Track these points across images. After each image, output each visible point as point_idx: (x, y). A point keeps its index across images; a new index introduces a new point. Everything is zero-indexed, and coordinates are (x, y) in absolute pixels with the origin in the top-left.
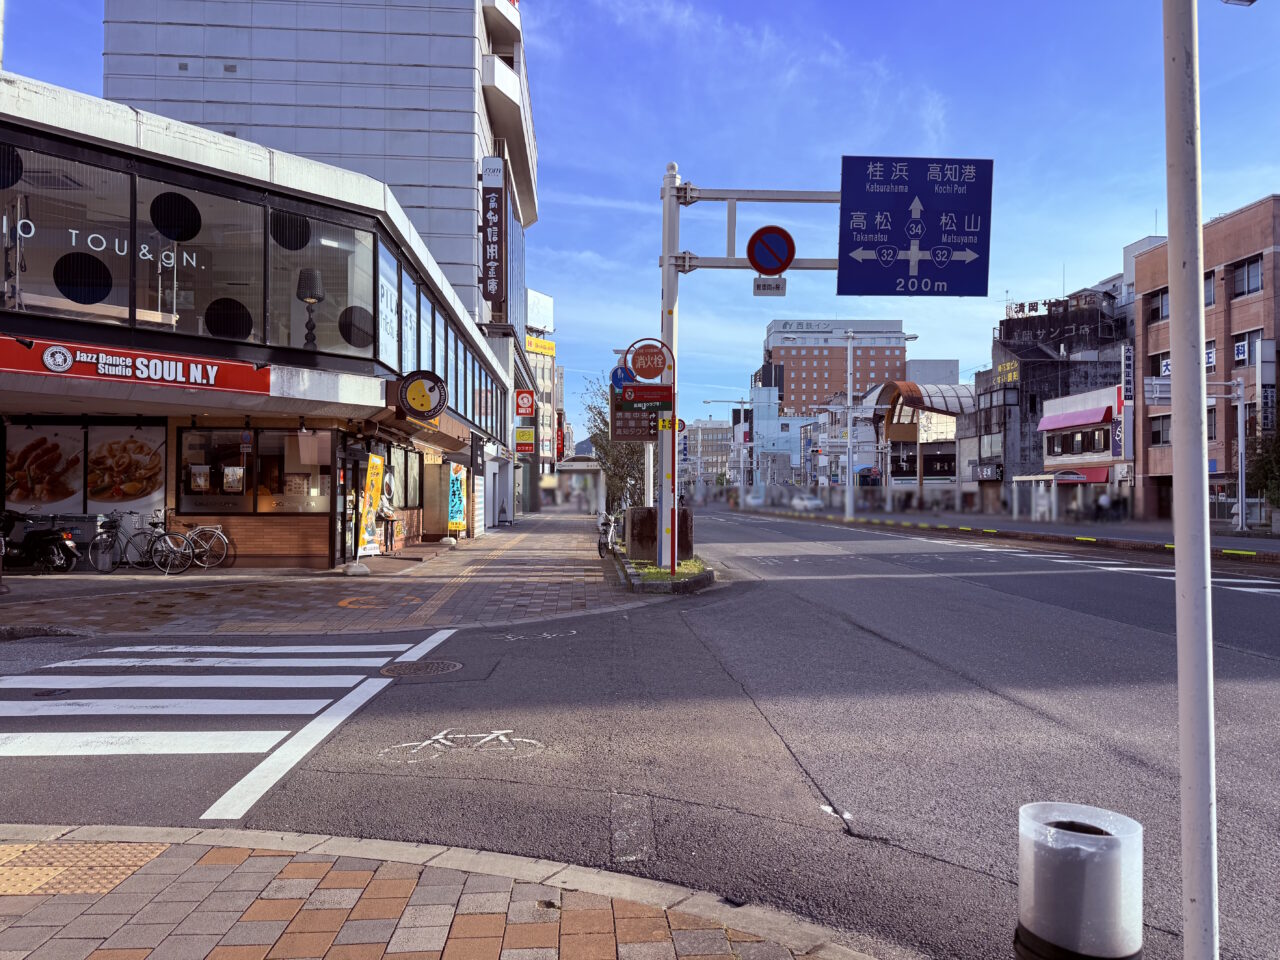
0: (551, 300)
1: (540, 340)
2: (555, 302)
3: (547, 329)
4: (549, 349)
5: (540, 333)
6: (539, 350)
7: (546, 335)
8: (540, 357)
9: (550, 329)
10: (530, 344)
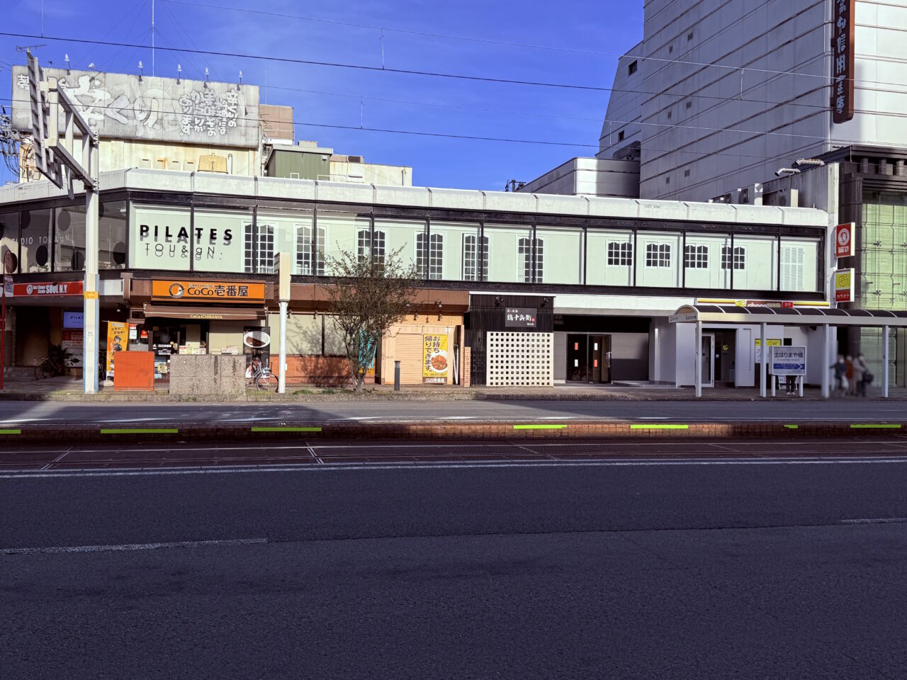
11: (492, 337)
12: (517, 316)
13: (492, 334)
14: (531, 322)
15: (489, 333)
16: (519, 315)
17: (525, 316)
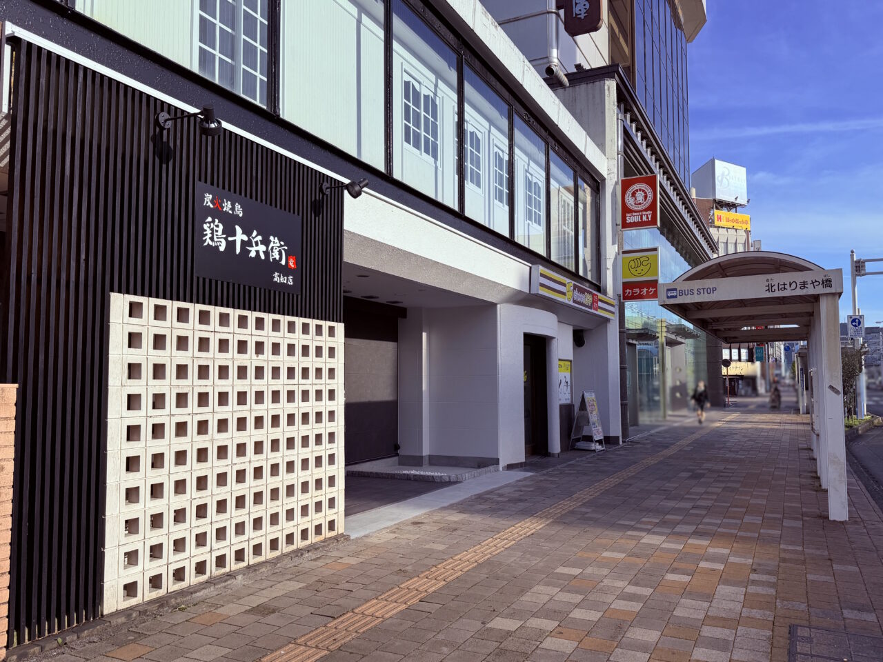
0: (744, 170)
1: (732, 214)
2: (748, 173)
3: (738, 201)
4: (743, 222)
5: (731, 206)
6: (730, 225)
7: (738, 208)
8: (732, 232)
9: (742, 200)
10: (719, 218)
11: (135, 325)
12: (240, 236)
13: (135, 310)
14: (285, 271)
15: (119, 303)
16: (247, 232)
17: (266, 242)
